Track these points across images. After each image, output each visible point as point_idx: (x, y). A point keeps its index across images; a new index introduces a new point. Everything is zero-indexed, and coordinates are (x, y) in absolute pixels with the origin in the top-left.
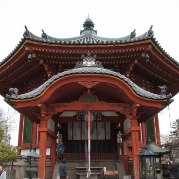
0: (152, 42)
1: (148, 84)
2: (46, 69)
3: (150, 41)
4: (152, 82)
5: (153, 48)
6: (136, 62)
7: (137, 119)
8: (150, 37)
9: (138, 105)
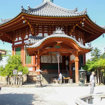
0: (86, 17)
1: (81, 34)
2: (30, 27)
3: (85, 16)
4: (83, 33)
5: (86, 20)
6: (77, 25)
7: (78, 56)
8: (85, 14)
9: (79, 51)
